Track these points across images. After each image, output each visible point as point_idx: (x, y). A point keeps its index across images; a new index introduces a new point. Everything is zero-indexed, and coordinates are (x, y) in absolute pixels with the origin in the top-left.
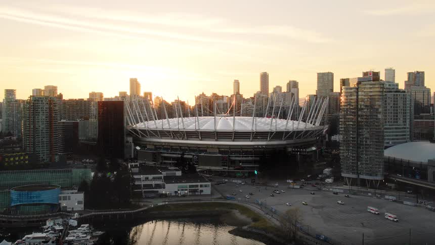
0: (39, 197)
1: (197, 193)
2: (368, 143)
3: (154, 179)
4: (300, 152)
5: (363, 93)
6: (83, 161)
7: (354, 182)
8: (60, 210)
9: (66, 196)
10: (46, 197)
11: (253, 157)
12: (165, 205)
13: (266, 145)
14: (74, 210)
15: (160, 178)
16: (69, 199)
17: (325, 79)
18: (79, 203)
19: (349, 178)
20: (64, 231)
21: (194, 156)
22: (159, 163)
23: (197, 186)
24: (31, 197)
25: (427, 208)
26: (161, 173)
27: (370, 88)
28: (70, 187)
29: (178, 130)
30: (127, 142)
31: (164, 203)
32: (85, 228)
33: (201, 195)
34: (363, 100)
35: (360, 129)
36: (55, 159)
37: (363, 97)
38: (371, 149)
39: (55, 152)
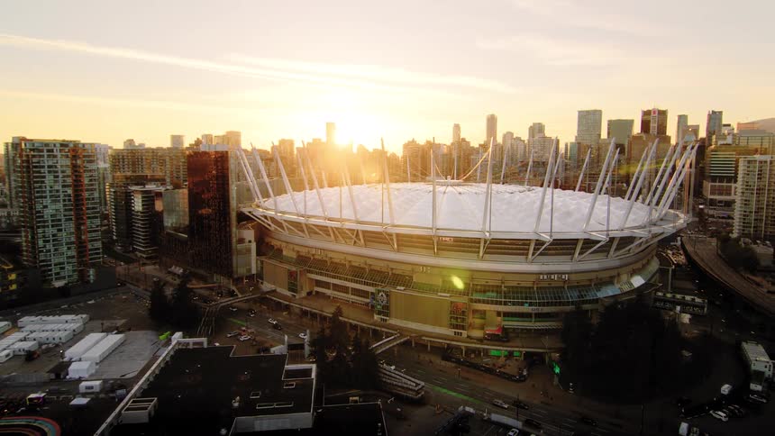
11: (535, 304)
13: (570, 273)
17: (589, 120)
22: (304, 294)
30: (241, 241)
36: (89, 277)
39: (91, 259)
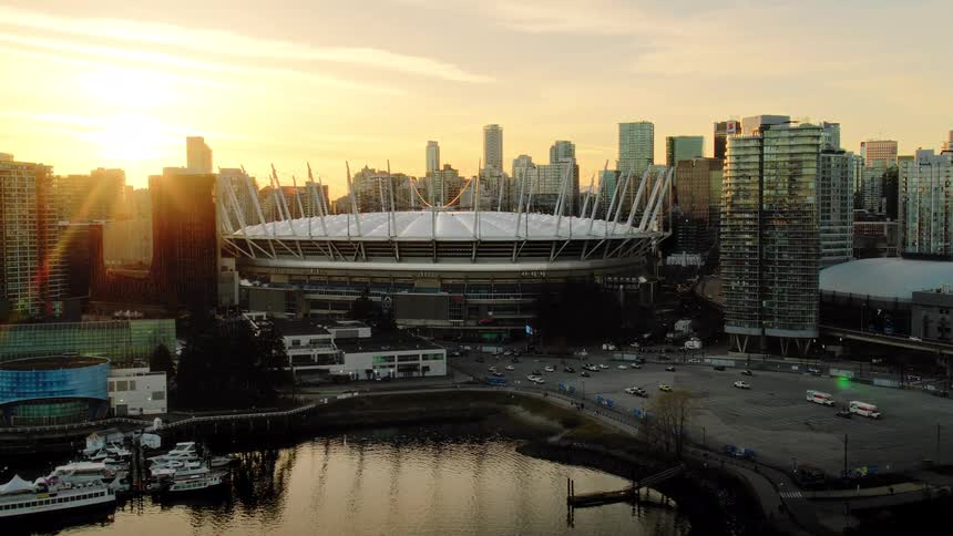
0: (64, 382)
1: (415, 374)
2: (785, 257)
3: (313, 344)
4: (624, 284)
5: (773, 151)
6: (117, 314)
7: (753, 345)
8: (111, 414)
9: (126, 382)
10: (80, 383)
11: (519, 296)
12: (354, 398)
13: (547, 271)
14: (145, 412)
15: (326, 343)
16: (133, 388)
17: (636, 137)
18: (156, 396)
19: (742, 337)
20: (134, 459)
21: (384, 296)
23: (416, 357)
24: (45, 384)
25: (926, 391)
26: (326, 332)
27: (791, 138)
28: (129, 362)
29: (345, 239)
30: (225, 268)
31: (350, 395)
32: (186, 451)
33: (424, 377)
34: (775, 165)
35: (766, 228)
36: (54, 310)
37: (774, 158)
38: (792, 272)
39: (52, 293)
